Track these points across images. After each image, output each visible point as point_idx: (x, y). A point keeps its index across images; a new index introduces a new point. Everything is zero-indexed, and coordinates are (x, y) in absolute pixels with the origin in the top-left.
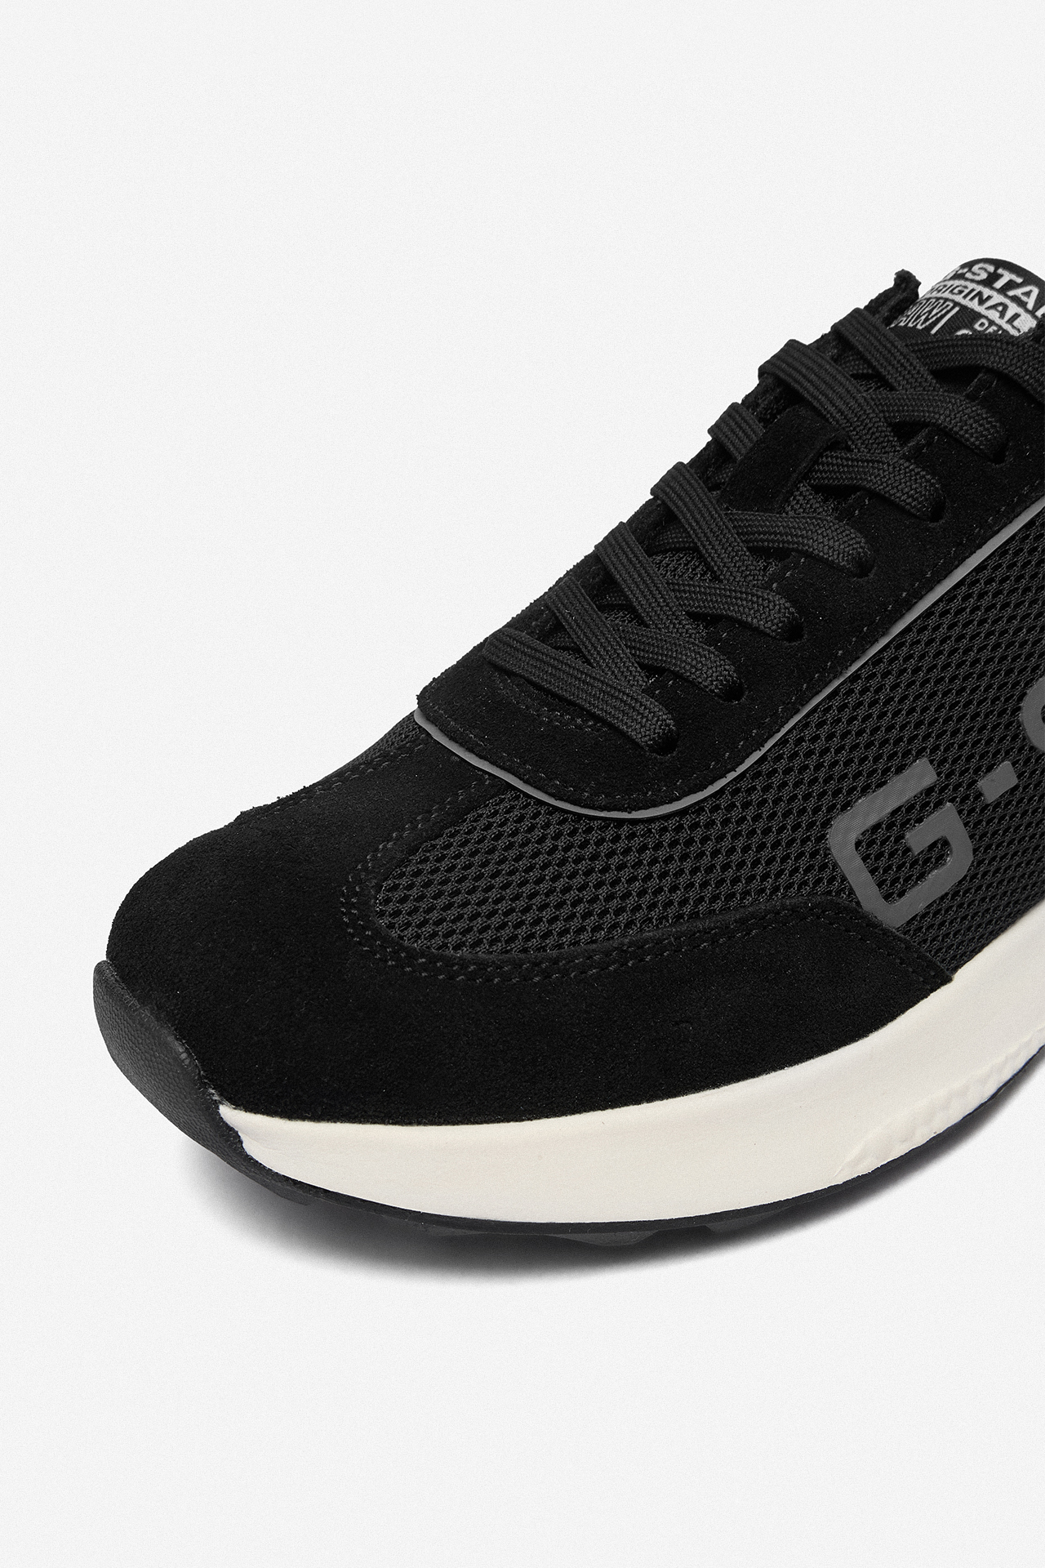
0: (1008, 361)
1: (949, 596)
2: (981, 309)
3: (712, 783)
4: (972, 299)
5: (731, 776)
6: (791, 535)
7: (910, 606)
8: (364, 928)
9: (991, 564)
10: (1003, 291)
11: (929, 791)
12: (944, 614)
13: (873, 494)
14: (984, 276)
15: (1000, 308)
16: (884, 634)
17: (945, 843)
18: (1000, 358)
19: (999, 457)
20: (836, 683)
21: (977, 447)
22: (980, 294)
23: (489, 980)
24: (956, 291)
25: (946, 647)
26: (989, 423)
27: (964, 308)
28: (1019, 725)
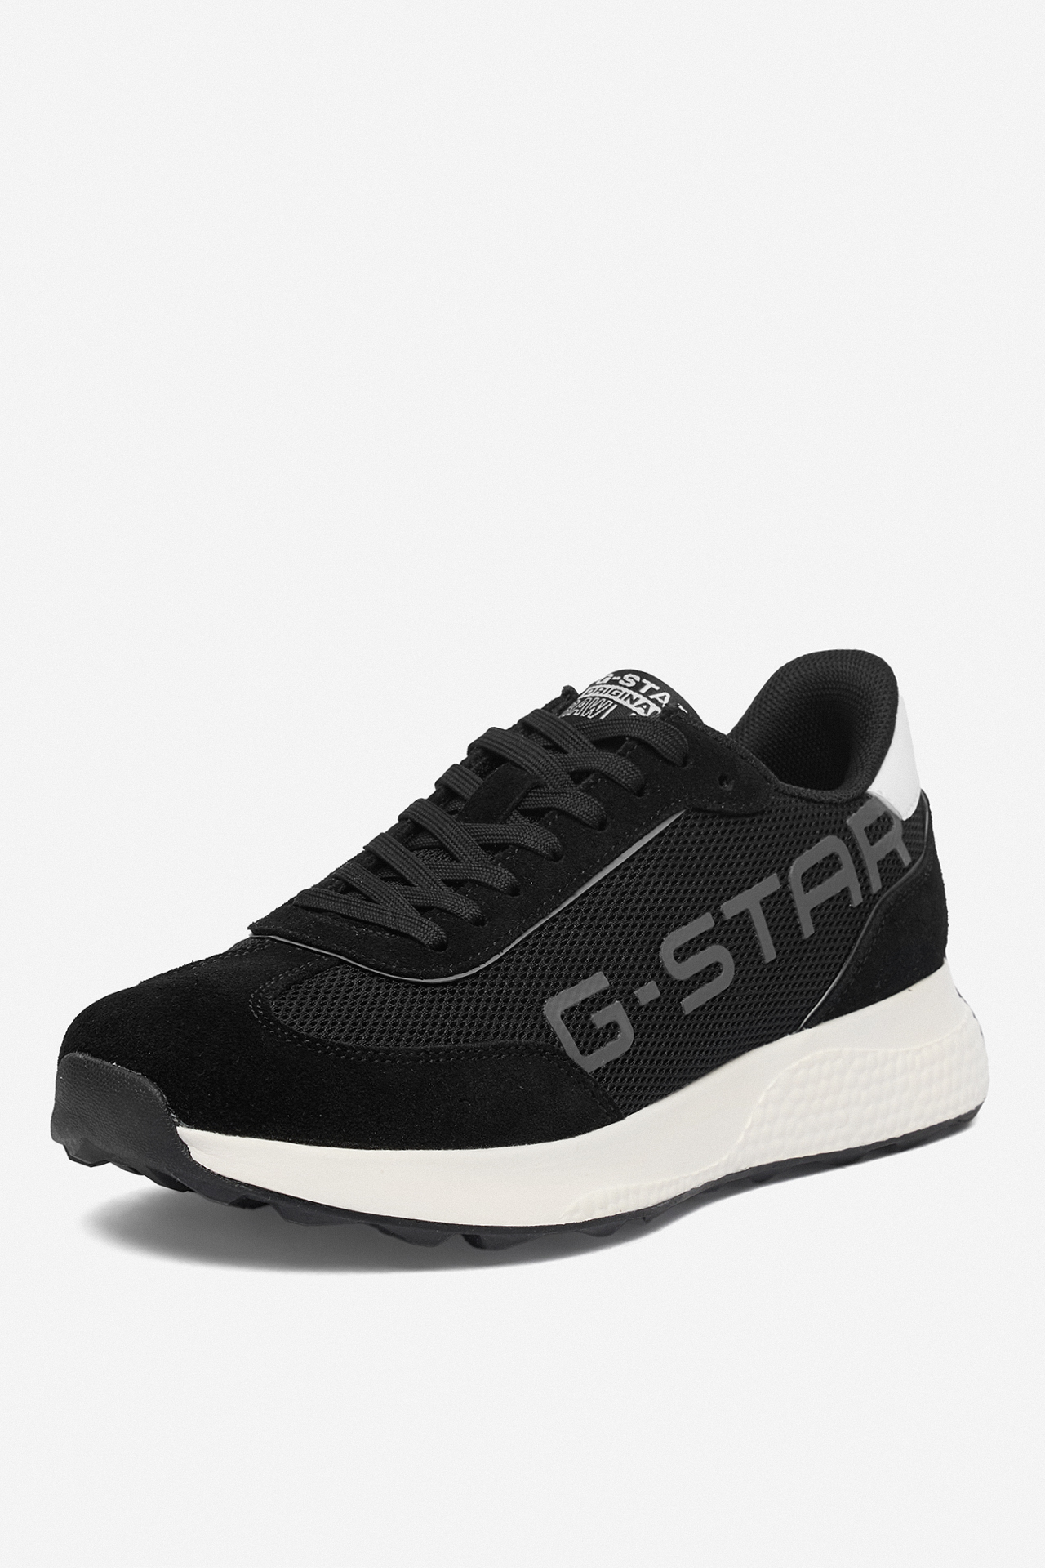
0: (644, 732)
1: (611, 876)
2: (632, 707)
3: (471, 969)
4: (625, 700)
5: (483, 966)
6: (509, 835)
7: (588, 879)
8: (269, 1021)
9: (637, 856)
10: (646, 695)
11: (604, 992)
12: (608, 886)
13: (561, 812)
14: (633, 684)
15: (645, 707)
16: (572, 895)
17: (616, 1026)
18: (639, 730)
19: (640, 793)
20: (544, 921)
21: (626, 785)
22: (631, 696)
23: (348, 1058)
24: (614, 693)
25: (611, 906)
26: (633, 770)
27: (620, 705)
28: (659, 959)
